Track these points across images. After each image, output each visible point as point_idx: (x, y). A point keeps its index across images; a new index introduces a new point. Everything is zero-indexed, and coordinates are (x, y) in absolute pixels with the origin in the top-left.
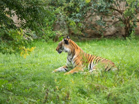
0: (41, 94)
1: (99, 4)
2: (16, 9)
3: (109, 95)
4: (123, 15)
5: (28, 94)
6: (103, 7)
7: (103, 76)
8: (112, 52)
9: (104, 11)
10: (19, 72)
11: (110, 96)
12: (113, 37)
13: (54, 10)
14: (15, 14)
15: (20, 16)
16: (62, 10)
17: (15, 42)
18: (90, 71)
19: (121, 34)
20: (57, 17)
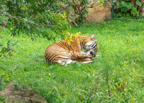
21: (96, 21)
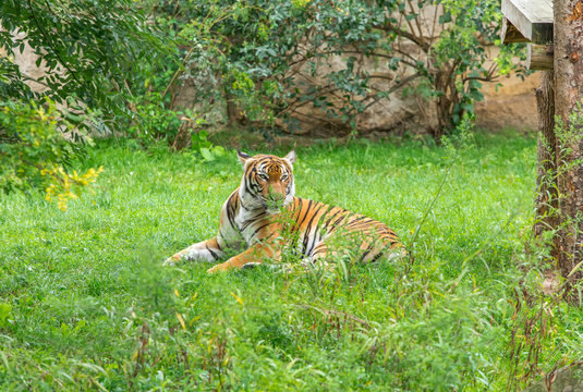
0: (122, 341)
1: (344, 12)
2: (30, 26)
3: (374, 350)
4: (432, 55)
5: (71, 343)
6: (356, 24)
7: (352, 280)
8: (387, 191)
9: (360, 40)
10: (39, 261)
11: (377, 354)
12: (392, 134)
13: (173, 33)
14: (26, 42)
15: (46, 53)
16: (202, 30)
17: (28, 150)
18: (306, 260)
19: (422, 123)
20: (184, 56)
21: (527, 125)
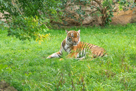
9: (84, 1)
19: (97, 23)
21: (123, 23)
